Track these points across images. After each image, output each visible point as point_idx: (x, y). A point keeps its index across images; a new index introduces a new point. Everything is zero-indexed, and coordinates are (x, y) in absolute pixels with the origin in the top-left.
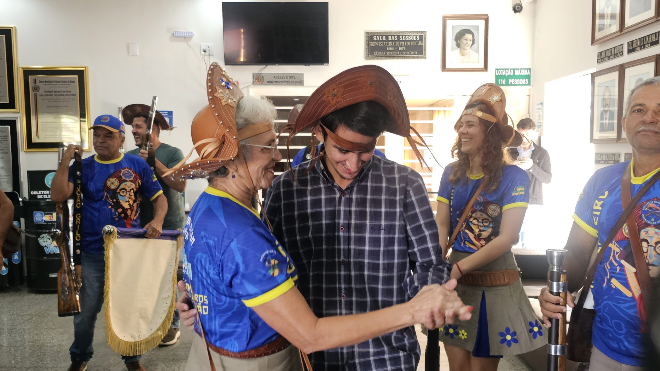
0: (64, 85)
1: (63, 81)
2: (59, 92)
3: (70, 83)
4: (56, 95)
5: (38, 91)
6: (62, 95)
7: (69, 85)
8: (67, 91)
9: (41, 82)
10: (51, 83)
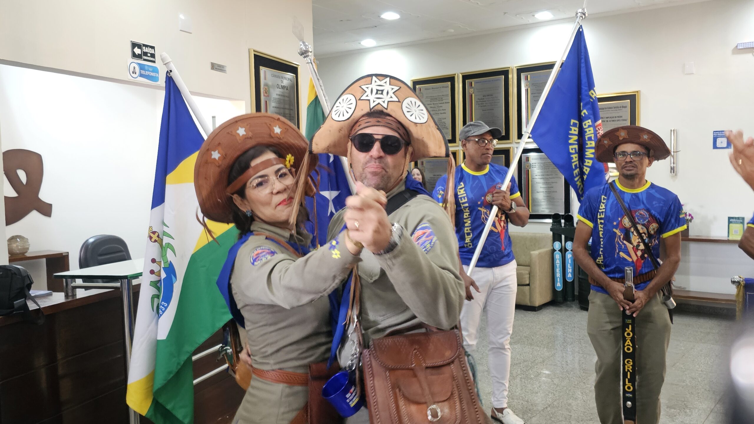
1: (615, 106)
2: (611, 118)
3: (621, 108)
4: (607, 121)
6: (613, 121)
7: (621, 110)
8: (618, 117)
10: (604, 110)
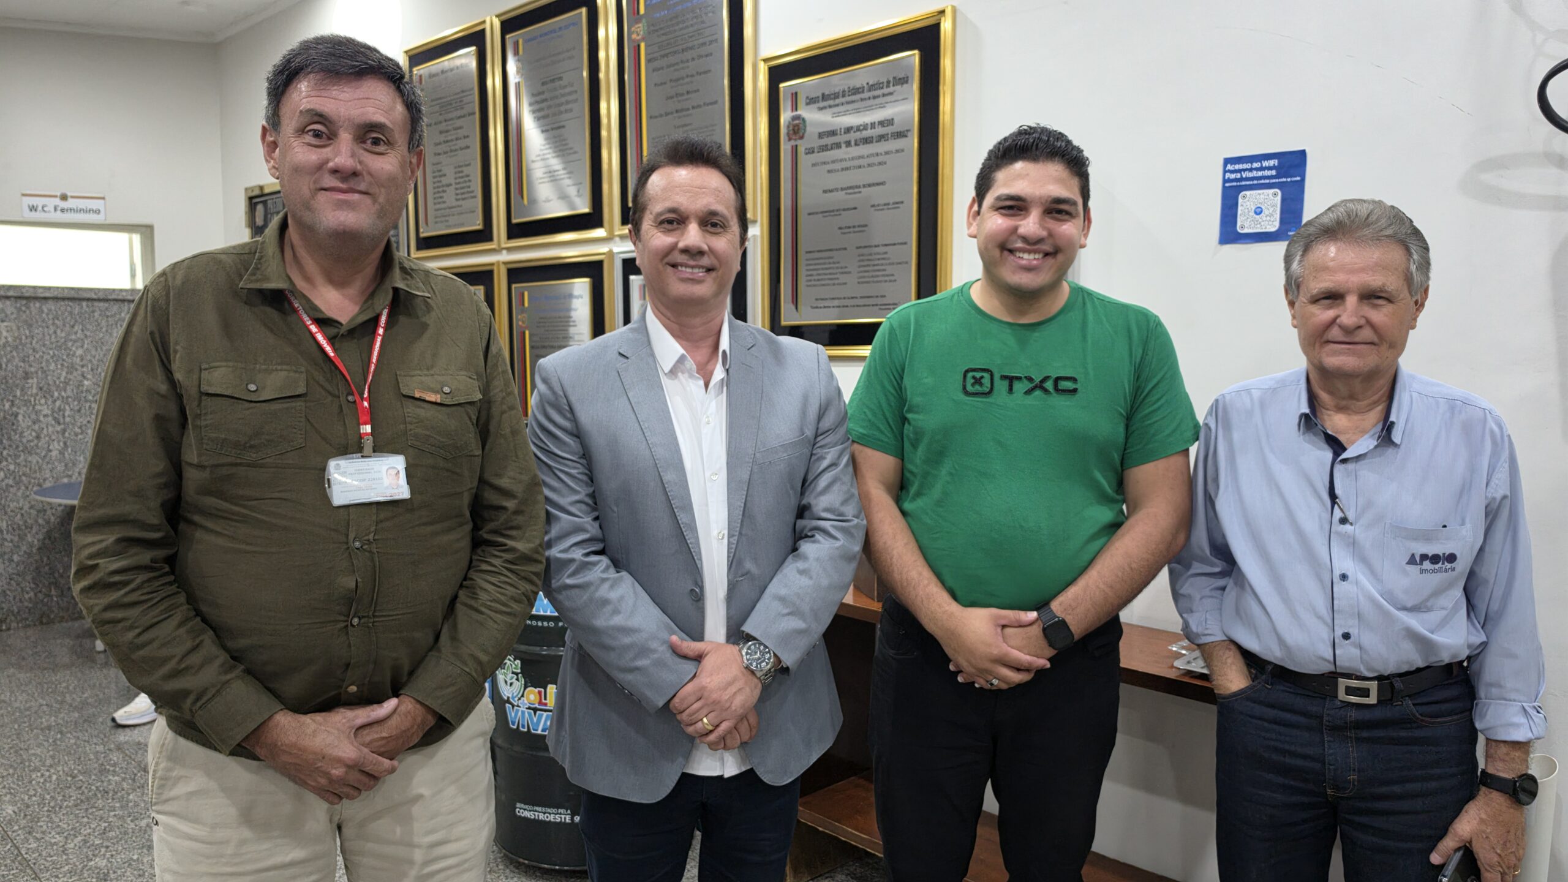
0: (874, 98)
2: (858, 128)
4: (848, 144)
5: (802, 138)
6: (866, 140)
8: (881, 123)
9: (811, 101)
10: (837, 101)
